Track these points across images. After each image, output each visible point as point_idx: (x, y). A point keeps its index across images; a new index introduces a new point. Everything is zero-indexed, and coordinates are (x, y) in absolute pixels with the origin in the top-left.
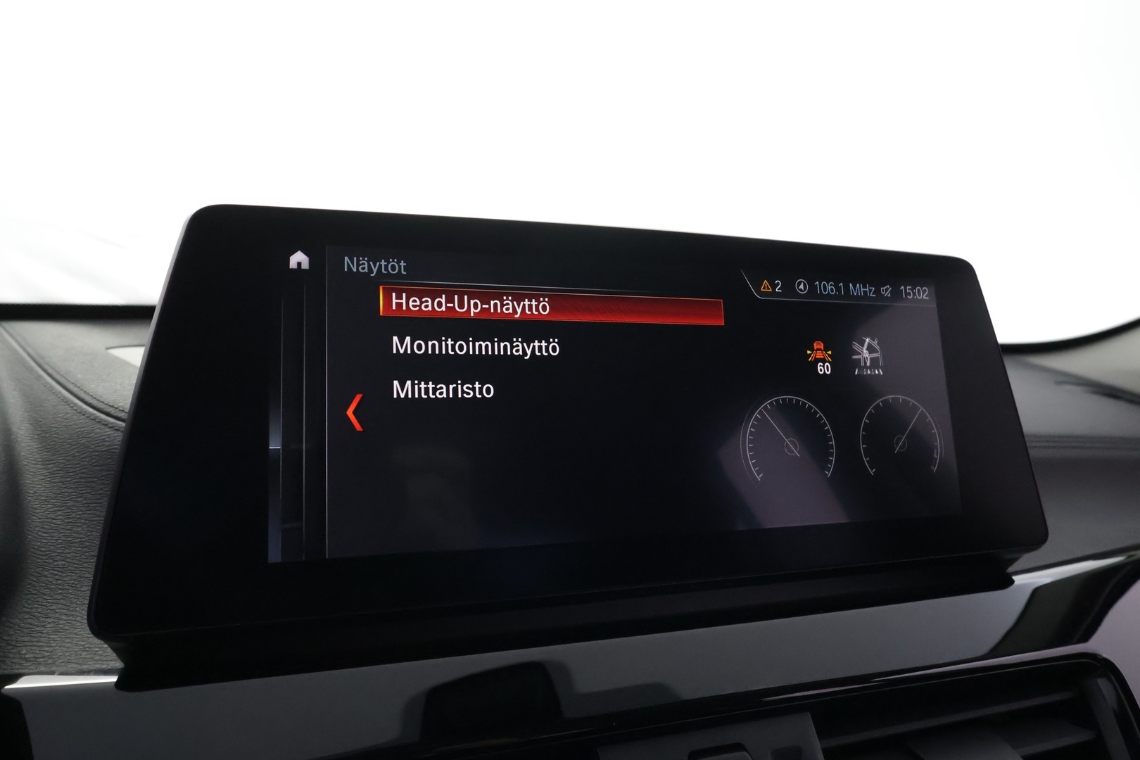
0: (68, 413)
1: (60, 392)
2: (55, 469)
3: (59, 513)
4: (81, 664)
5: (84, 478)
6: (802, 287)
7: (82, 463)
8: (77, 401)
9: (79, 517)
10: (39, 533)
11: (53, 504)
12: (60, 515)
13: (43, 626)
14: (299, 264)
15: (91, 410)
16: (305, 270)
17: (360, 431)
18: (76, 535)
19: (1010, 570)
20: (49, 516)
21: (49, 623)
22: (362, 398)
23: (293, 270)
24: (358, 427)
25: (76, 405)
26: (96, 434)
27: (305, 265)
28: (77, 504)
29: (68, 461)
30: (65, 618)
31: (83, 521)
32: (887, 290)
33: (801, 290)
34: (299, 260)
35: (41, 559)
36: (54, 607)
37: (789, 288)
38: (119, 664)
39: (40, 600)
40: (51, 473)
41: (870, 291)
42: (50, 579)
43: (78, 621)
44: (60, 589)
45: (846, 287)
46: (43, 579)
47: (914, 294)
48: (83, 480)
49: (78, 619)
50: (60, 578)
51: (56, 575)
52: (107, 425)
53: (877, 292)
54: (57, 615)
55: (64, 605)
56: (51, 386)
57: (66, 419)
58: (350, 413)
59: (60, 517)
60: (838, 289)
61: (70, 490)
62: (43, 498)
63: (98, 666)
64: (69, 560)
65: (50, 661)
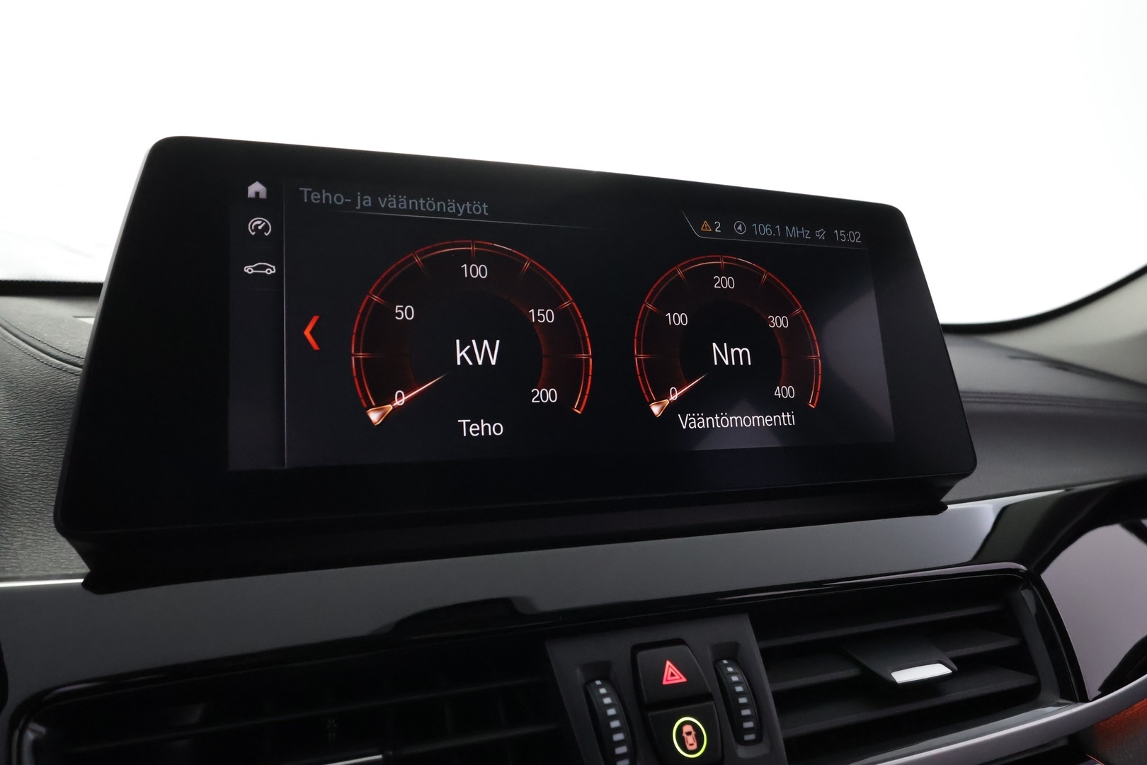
0: (34, 365)
1: (27, 349)
2: (22, 414)
3: (26, 451)
4: (48, 571)
5: (50, 420)
6: (740, 228)
7: (49, 408)
8: (42, 355)
9: (45, 454)
10: (7, 468)
11: (21, 443)
12: (27, 453)
13: (11, 544)
14: (257, 194)
15: (57, 361)
16: (263, 200)
17: (317, 351)
18: (44, 470)
19: (944, 499)
20: (16, 454)
21: (16, 542)
22: (319, 319)
23: (251, 199)
24: (315, 346)
25: (42, 358)
26: (62, 381)
27: (263, 195)
28: (44, 443)
29: (35, 406)
30: (33, 538)
31: (50, 458)
32: (821, 233)
33: (739, 231)
34: (257, 190)
35: (8, 489)
36: (22, 529)
37: (728, 228)
38: (86, 570)
39: (8, 523)
40: (18, 417)
41: (806, 233)
42: (17, 506)
43: (45, 541)
44: (28, 515)
45: (783, 231)
46: (10, 506)
47: (847, 238)
48: (50, 423)
49: (46, 538)
50: (27, 505)
51: (23, 503)
52: (73, 373)
53: (812, 234)
54: (25, 536)
55: (31, 527)
56: (18, 344)
57: (32, 370)
58: (307, 333)
59: (27, 455)
60: (775, 231)
61: (37, 432)
62: (10, 439)
63: (64, 572)
64: (36, 491)
65: (18, 570)
